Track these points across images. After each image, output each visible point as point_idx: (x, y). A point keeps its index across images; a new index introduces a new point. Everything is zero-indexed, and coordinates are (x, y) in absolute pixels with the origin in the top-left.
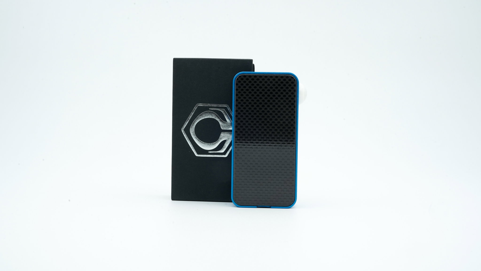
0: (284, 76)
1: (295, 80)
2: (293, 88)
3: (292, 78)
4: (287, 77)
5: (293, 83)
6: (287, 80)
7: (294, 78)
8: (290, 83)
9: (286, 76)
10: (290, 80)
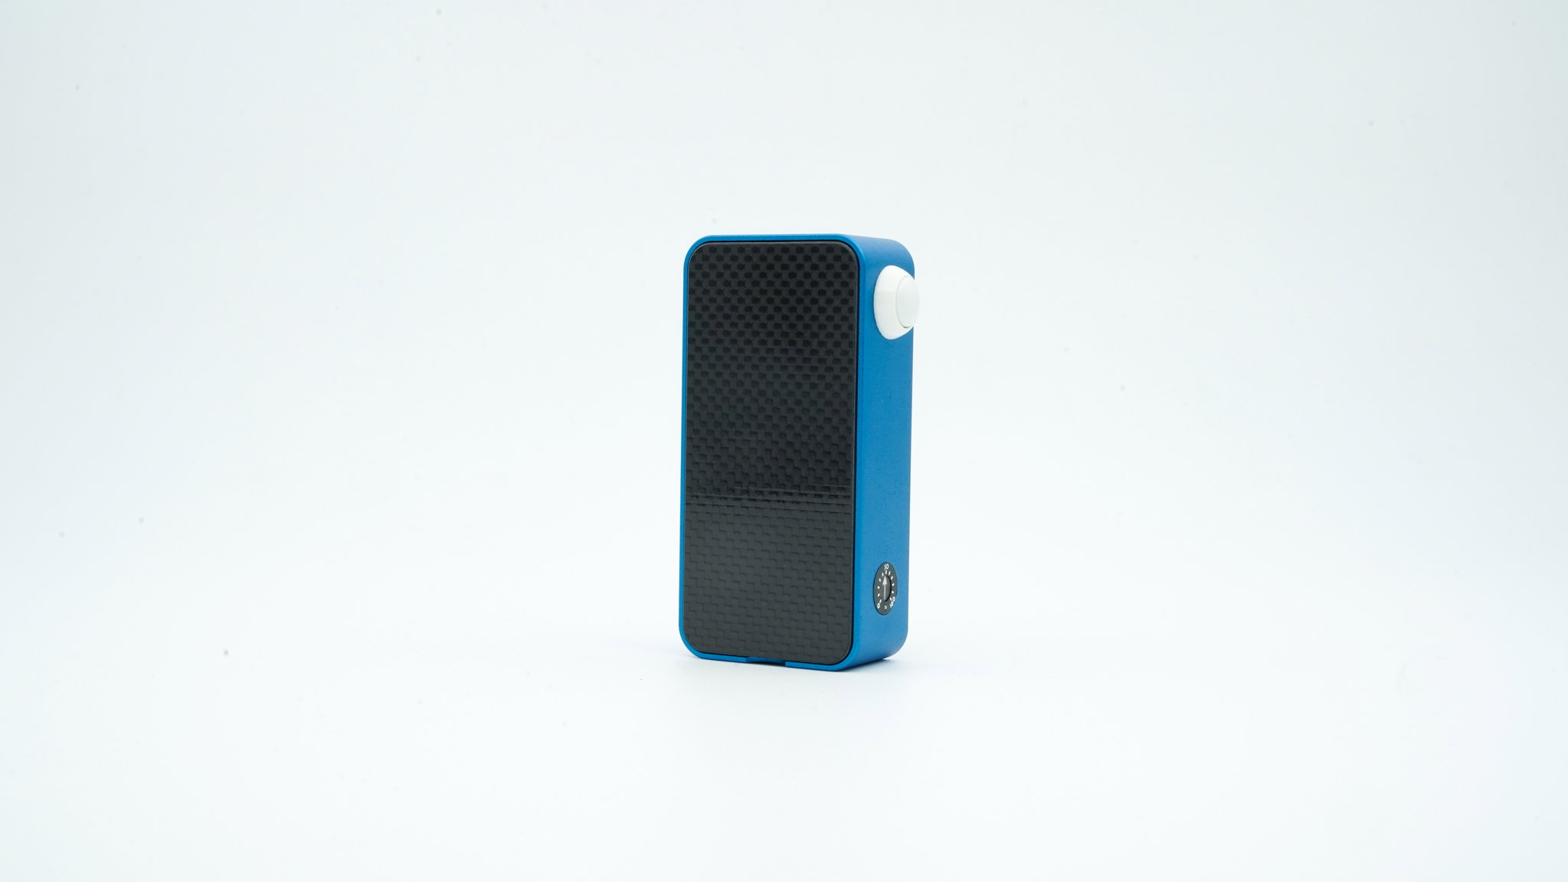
0: (820, 244)
1: (851, 259)
2: (845, 284)
3: (844, 251)
4: (830, 249)
5: (845, 267)
6: (830, 258)
7: (850, 250)
8: (837, 267)
9: (826, 245)
10: (837, 258)
